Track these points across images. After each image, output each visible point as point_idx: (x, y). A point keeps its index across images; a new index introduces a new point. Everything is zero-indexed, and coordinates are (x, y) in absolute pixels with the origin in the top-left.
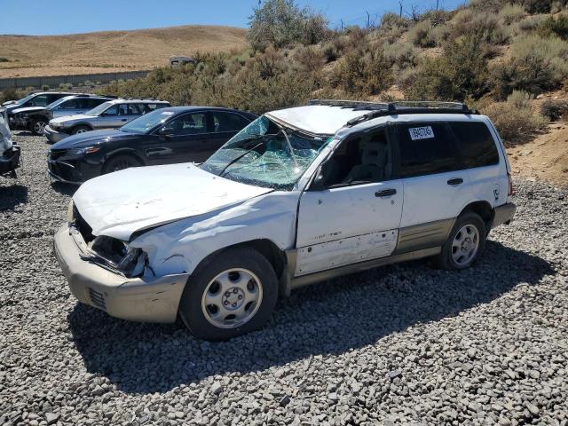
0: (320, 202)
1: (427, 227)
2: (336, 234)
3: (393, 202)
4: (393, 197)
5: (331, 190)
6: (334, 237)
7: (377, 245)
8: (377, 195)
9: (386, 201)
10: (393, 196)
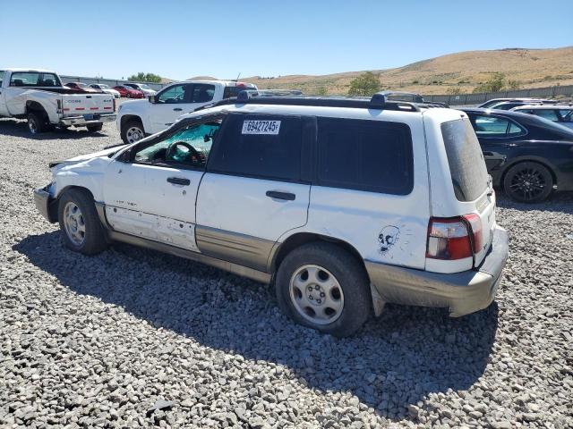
0: (120, 172)
1: (221, 235)
2: (132, 204)
3: (184, 192)
4: (185, 188)
5: (134, 165)
6: (131, 207)
7: (175, 232)
8: (170, 180)
9: (179, 189)
10: (185, 186)
